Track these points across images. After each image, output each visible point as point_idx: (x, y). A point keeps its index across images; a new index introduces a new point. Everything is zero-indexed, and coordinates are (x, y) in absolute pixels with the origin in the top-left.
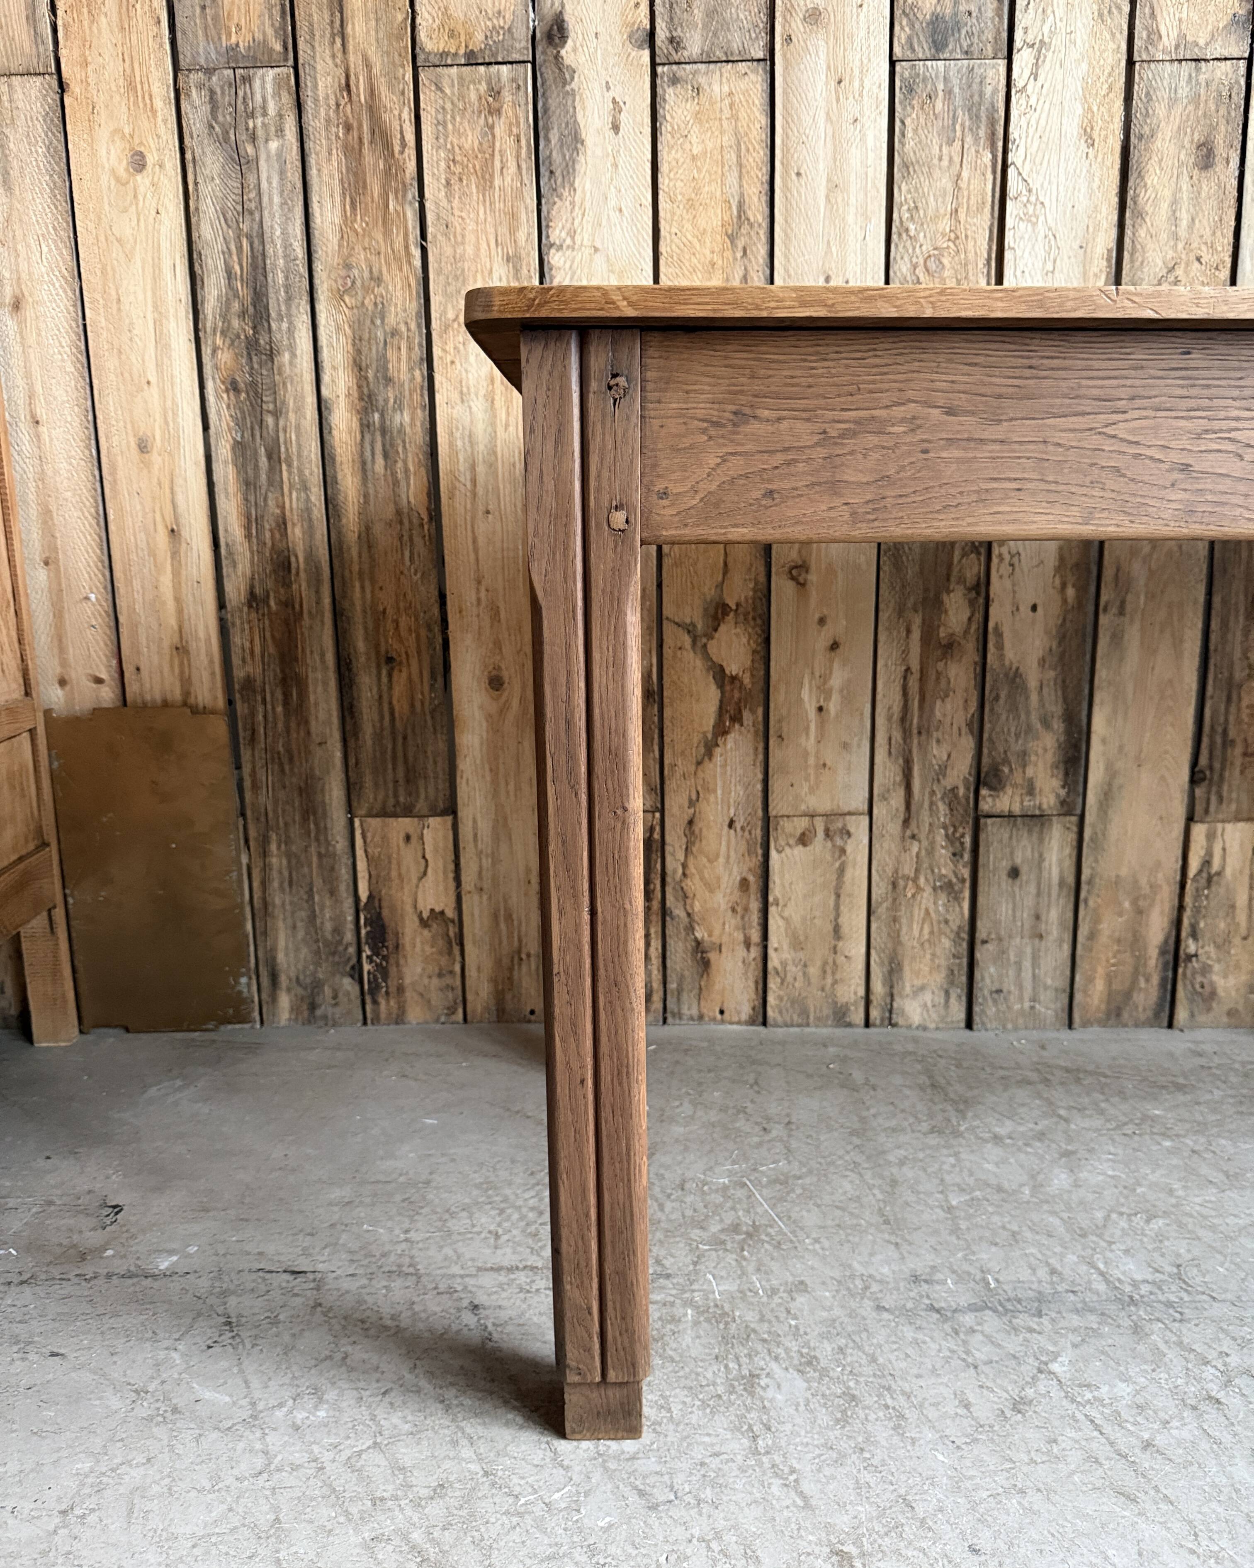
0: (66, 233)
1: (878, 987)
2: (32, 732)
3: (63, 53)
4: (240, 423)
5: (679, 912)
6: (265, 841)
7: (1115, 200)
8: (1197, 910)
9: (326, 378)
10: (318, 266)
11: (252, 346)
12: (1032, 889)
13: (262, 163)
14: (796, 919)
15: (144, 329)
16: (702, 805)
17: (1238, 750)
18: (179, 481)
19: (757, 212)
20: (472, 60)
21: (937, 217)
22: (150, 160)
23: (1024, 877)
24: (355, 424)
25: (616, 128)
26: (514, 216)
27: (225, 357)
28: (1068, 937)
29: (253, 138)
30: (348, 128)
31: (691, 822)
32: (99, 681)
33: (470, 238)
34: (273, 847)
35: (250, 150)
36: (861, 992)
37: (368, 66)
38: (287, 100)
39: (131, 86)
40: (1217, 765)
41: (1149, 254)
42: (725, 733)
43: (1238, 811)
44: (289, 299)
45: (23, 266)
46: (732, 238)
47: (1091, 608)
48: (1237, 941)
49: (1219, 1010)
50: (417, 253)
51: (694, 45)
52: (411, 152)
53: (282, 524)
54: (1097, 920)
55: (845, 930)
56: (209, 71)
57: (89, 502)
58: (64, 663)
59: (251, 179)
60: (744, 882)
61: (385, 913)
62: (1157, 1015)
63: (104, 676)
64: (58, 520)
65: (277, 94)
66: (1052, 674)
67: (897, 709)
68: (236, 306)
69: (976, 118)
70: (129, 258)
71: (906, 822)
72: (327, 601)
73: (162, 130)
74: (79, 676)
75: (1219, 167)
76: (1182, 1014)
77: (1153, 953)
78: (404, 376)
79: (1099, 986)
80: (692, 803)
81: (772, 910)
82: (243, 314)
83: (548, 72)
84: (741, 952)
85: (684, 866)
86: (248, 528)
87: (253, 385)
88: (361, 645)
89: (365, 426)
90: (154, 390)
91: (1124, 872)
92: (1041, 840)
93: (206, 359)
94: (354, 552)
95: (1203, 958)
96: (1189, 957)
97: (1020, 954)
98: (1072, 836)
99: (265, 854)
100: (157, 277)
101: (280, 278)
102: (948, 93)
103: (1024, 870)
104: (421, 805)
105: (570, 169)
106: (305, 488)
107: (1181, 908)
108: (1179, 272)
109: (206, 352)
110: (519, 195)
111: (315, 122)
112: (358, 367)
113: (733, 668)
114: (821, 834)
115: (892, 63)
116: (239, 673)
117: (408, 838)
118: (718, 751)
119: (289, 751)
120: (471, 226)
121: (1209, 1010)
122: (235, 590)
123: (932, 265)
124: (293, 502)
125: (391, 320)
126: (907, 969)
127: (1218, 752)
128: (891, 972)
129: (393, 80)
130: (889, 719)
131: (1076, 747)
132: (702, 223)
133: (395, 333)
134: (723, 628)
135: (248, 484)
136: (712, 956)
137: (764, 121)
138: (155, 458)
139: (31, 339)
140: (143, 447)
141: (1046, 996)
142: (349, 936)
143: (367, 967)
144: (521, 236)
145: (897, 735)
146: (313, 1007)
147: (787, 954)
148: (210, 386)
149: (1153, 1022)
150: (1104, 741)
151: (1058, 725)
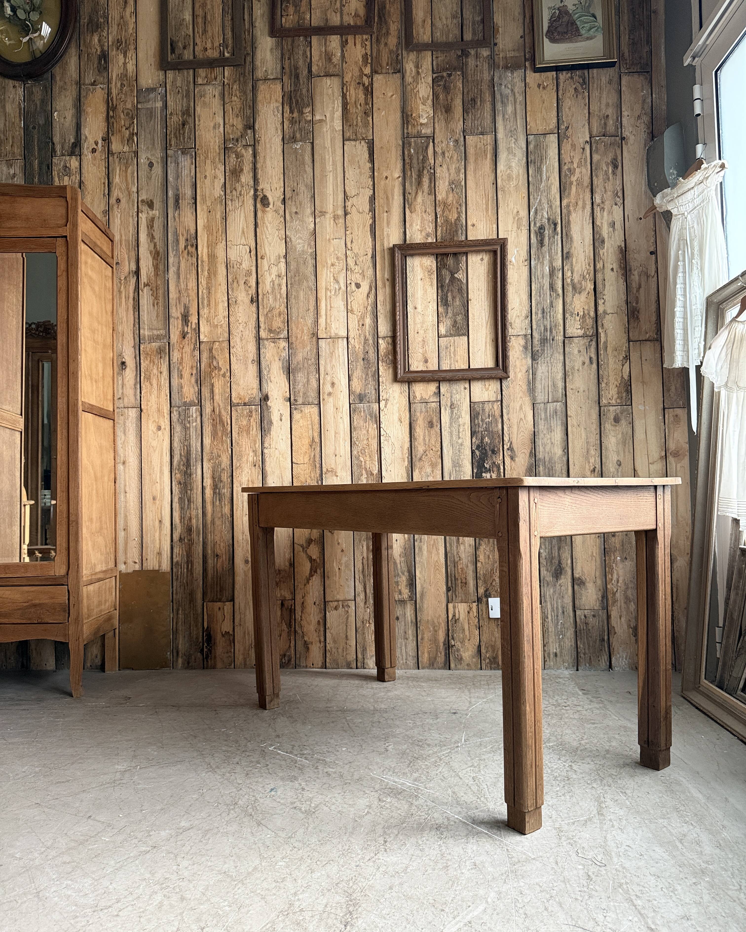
0: (139, 445)
1: (360, 656)
2: (116, 577)
3: (142, 403)
4: (181, 493)
5: (299, 631)
6: (178, 610)
7: (408, 436)
8: (453, 631)
9: (205, 481)
10: (204, 453)
11: (186, 473)
12: (403, 623)
13: (191, 429)
14: (334, 633)
15: (157, 469)
16: (306, 598)
17: (459, 581)
18: (163, 508)
19: (317, 440)
20: (245, 404)
21: (363, 440)
22: (162, 428)
23: (400, 619)
24: (212, 492)
25: (281, 420)
26: (255, 441)
27: (178, 476)
28: (415, 639)
29: (189, 422)
30: (213, 420)
31: (303, 603)
32: (135, 563)
33: (244, 446)
34: (180, 611)
35: (188, 425)
36: (355, 657)
37: (219, 406)
38: (198, 414)
39: (159, 410)
40: (454, 586)
41: (419, 448)
42: (312, 576)
43: (462, 600)
44: (196, 461)
45: (127, 453)
46: (311, 446)
47: (412, 541)
48: (467, 641)
49: (464, 664)
50: (230, 450)
51: (300, 401)
52: (229, 426)
53: (190, 519)
54: (423, 634)
55: (349, 637)
56: (179, 407)
57: (138, 513)
58: (126, 558)
59: (188, 432)
60: (319, 621)
61: (212, 633)
62: (445, 665)
63: (137, 561)
64: (129, 518)
65: (196, 412)
66: (403, 559)
67: (361, 569)
68: (182, 463)
69: (371, 417)
70: (155, 451)
71: (365, 603)
72: (201, 539)
73: (166, 421)
74: (130, 561)
75: (435, 427)
76: (452, 665)
77: (441, 645)
78: (225, 480)
79: (426, 655)
80: (303, 598)
81: (327, 631)
82: (184, 465)
83: (264, 407)
84: (318, 644)
85: (301, 617)
86: (181, 520)
87: (185, 482)
88: (209, 552)
89: (214, 493)
90: (159, 484)
91: (430, 618)
92: (405, 608)
93: (173, 476)
94: (209, 526)
95: (457, 646)
96: (453, 646)
97: (401, 644)
98: (413, 607)
99: (178, 614)
100: (162, 455)
101: (194, 456)
102: (364, 411)
103: (400, 617)
104: (224, 599)
105: (269, 430)
106: (197, 509)
107: (448, 630)
108: (427, 453)
109: (173, 474)
110: (257, 435)
111: (205, 419)
112: (213, 478)
113: (314, 557)
114: (341, 606)
115: (350, 404)
116: (175, 560)
117: (220, 609)
118: (311, 581)
119: (187, 583)
120: (244, 443)
121: (461, 664)
122: (176, 537)
123: (363, 452)
124: (194, 513)
125: (223, 466)
126: (368, 649)
127: (453, 582)
128: (363, 650)
129: (225, 409)
130: (359, 571)
131: (412, 580)
132: (303, 442)
133: (223, 469)
134: (311, 546)
135: (182, 508)
136: (310, 646)
137: (318, 418)
138: (157, 502)
139: (127, 471)
140: (154, 499)
141: (410, 658)
142: (200, 640)
143: (205, 650)
144: (257, 446)
145: (361, 576)
146: (188, 663)
147: (332, 645)
148: (174, 483)
149: (444, 668)
150: (420, 579)
151: (406, 574)
